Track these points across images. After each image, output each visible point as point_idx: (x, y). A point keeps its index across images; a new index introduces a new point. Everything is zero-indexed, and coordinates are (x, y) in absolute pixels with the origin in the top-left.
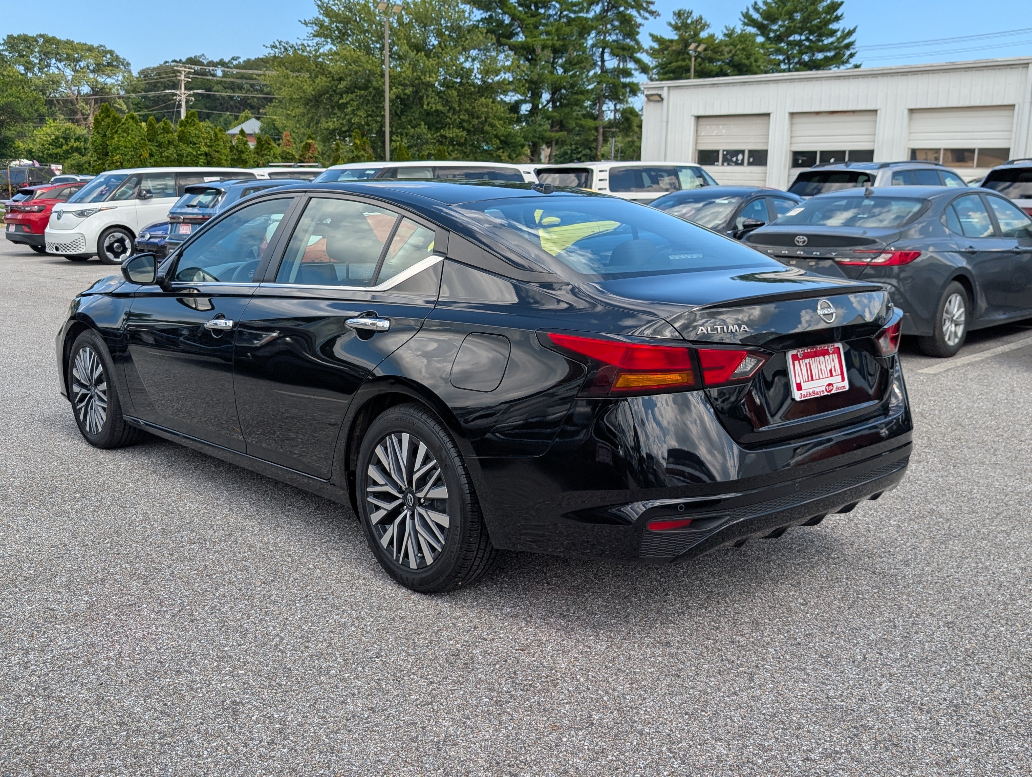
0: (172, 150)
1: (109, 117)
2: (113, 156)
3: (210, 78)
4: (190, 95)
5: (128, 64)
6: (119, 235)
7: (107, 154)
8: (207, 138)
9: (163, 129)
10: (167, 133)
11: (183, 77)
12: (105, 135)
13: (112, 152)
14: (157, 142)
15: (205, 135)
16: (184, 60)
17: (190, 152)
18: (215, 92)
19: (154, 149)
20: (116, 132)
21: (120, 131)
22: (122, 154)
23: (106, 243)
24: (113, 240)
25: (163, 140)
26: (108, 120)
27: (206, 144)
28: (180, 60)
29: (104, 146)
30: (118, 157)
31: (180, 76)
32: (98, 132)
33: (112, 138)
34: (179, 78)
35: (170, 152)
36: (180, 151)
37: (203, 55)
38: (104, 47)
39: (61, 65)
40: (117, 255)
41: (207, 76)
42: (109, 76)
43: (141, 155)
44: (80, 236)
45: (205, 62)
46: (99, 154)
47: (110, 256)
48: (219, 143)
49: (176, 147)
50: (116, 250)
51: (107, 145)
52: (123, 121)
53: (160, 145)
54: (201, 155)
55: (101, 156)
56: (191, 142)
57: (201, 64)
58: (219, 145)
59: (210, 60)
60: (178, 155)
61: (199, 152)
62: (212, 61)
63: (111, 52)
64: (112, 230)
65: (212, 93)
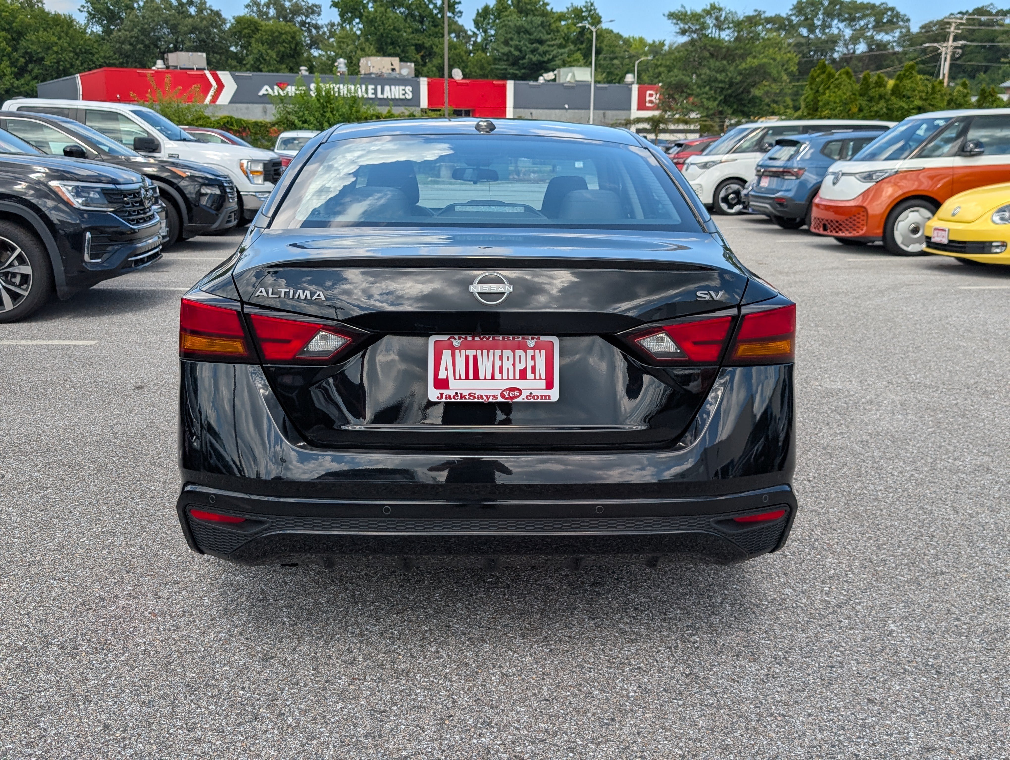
0: (882, 104)
1: (824, 72)
2: (822, 111)
3: (997, 28)
4: (956, 48)
5: (908, 20)
6: (735, 187)
7: (816, 110)
8: (923, 91)
9: (876, 83)
10: (880, 87)
11: (952, 29)
12: (817, 91)
13: (822, 107)
14: (869, 96)
15: (921, 88)
16: (970, 11)
17: (901, 106)
18: (999, 42)
19: (864, 103)
20: (828, 88)
21: (832, 86)
22: (831, 109)
23: (722, 194)
24: (730, 191)
25: (873, 94)
26: (823, 76)
27: (921, 98)
28: (967, 12)
29: (816, 101)
30: (826, 112)
31: (949, 28)
32: (811, 89)
33: (824, 94)
34: (948, 30)
35: (880, 106)
36: (891, 105)
37: (992, 4)
38: (886, 4)
39: (841, 25)
40: (731, 206)
41: (993, 26)
42: (887, 33)
43: (850, 110)
44: (698, 187)
45: (994, 11)
46: (809, 109)
47: (724, 206)
48: (936, 96)
49: (887, 101)
50: (730, 201)
51: (818, 101)
52: (837, 76)
53: (871, 100)
54: (913, 109)
55: (811, 112)
56: (904, 96)
57: (989, 13)
58: (935, 98)
59: (999, 8)
60: (888, 109)
61: (911, 107)
62: (1002, 10)
63: (892, 9)
64: (728, 182)
65: (996, 44)
